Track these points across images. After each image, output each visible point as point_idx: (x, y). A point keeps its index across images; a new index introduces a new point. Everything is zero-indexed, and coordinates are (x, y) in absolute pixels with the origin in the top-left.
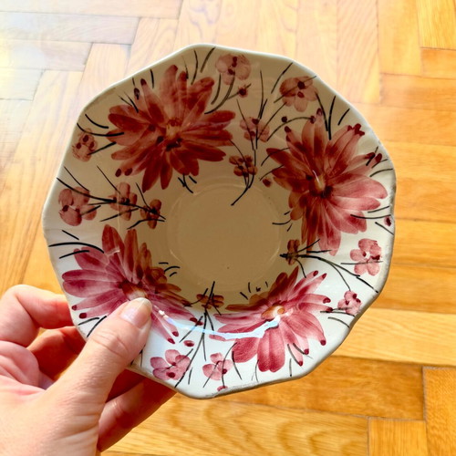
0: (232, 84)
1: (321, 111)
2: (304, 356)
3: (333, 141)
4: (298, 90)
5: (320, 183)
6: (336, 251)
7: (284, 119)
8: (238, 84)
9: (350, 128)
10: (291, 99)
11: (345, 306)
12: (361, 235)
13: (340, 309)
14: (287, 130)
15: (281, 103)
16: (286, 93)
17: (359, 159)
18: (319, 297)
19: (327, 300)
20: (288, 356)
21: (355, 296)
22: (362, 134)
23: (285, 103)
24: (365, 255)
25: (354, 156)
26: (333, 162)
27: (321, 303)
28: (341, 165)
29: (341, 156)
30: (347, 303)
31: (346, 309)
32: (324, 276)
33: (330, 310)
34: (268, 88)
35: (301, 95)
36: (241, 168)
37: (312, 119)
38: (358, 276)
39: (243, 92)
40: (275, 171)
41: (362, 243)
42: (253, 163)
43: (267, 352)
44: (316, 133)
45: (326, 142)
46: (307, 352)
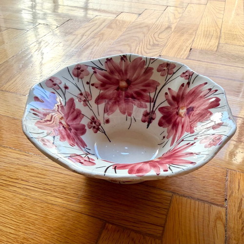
0: (60, 88)
1: (93, 68)
2: (212, 90)
3: (108, 70)
4: (79, 71)
5: (123, 84)
6: (158, 83)
7: (88, 83)
9: (106, 62)
10: (81, 76)
11: (188, 77)
12: (155, 71)
13: (189, 79)
14: (93, 85)
15: (80, 80)
16: (78, 75)
17: (121, 63)
18: (180, 89)
19: (183, 85)
20: (212, 96)
21: (184, 73)
22: (111, 59)
23: (82, 78)
24: (165, 70)
25: (119, 64)
26: (117, 74)
27: (183, 88)
28: (119, 71)
29: (116, 69)
30: (187, 76)
31: (190, 76)
32: (169, 89)
33: (188, 83)
34: (71, 80)
35: (82, 71)
36: (94, 127)
37: (95, 72)
38: (174, 73)
39: (66, 88)
40: (106, 111)
41: (158, 71)
42: (96, 119)
44: (102, 75)
45: (107, 73)
46: (210, 90)
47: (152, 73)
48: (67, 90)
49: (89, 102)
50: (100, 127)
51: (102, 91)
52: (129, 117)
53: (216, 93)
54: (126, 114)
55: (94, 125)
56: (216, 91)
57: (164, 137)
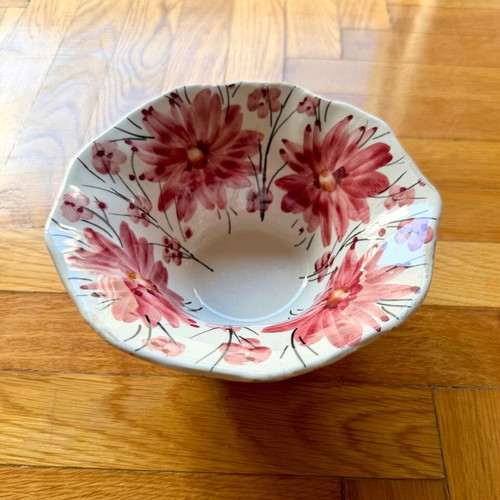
0: (93, 212)
1: (128, 141)
2: (367, 130)
3: (156, 135)
4: (105, 158)
5: (195, 154)
6: (260, 134)
7: (132, 178)
8: (93, 206)
9: (145, 119)
10: (112, 167)
11: (312, 110)
12: (244, 110)
13: (315, 113)
14: (142, 177)
15: (115, 177)
16: (106, 169)
17: (174, 113)
18: (306, 137)
19: (308, 128)
20: (371, 142)
21: (301, 104)
22: (151, 108)
23: (116, 172)
24: (262, 104)
25: (172, 117)
26: (176, 138)
27: (311, 134)
28: (177, 130)
29: (169, 128)
30: (309, 108)
31: (315, 107)
32: (285, 141)
33: (318, 123)
34: (99, 184)
35: (110, 155)
36: (173, 256)
37: (135, 149)
38: (282, 107)
39: (102, 206)
40: (180, 216)
41: (252, 108)
42: (170, 239)
43: (372, 163)
44: (150, 151)
45: (156, 142)
46: (363, 128)
47: (241, 117)
48: (107, 211)
49: (150, 213)
50: (181, 250)
51: (163, 184)
52: (223, 212)
53: (376, 135)
54: (216, 207)
55: (171, 251)
56: (375, 129)
57: (302, 230)
